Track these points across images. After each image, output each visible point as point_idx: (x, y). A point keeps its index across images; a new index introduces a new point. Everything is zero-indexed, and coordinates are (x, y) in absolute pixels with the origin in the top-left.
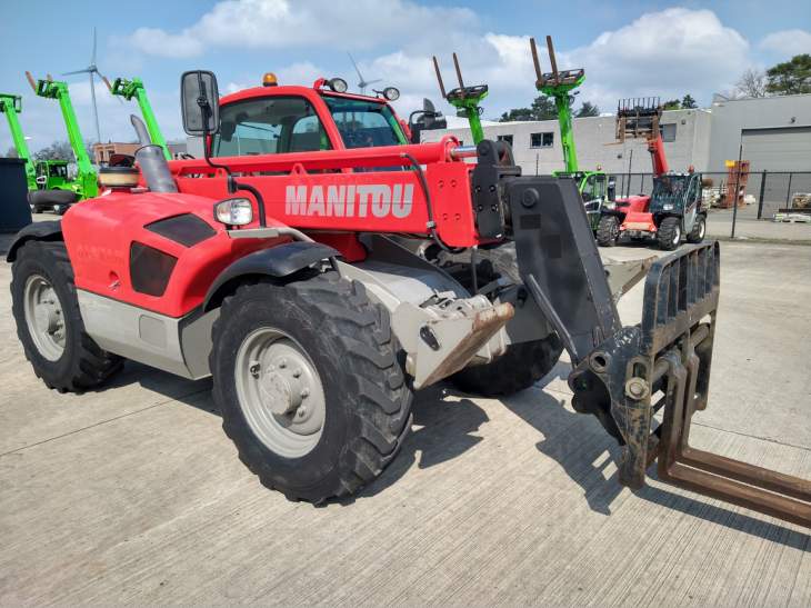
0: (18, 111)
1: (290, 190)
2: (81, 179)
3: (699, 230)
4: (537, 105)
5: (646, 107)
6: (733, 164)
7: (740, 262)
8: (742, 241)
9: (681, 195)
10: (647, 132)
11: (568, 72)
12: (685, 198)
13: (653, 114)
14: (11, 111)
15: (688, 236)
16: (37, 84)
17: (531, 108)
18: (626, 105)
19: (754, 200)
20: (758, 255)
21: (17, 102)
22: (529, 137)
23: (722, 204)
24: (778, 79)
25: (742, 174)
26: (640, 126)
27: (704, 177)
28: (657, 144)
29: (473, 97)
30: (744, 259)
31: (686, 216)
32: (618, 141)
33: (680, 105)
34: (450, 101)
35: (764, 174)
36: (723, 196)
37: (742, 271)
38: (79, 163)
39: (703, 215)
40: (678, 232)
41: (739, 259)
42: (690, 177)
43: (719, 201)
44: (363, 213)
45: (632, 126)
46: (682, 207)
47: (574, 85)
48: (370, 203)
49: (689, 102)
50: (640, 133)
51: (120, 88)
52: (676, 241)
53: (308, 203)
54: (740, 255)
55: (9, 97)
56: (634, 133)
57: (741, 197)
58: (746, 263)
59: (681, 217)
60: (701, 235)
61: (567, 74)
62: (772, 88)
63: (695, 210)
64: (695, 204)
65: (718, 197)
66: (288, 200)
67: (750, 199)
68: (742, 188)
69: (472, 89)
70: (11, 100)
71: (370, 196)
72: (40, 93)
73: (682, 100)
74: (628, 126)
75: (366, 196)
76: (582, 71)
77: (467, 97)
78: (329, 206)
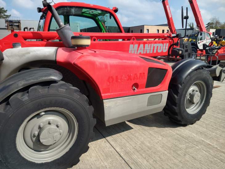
1: (131, 46)
13: (18, 23)
44: (155, 52)
48: (157, 49)
53: (138, 50)
56: (12, 28)
66: (130, 50)
71: (157, 47)
74: (10, 26)
75: (156, 47)
78: (145, 51)
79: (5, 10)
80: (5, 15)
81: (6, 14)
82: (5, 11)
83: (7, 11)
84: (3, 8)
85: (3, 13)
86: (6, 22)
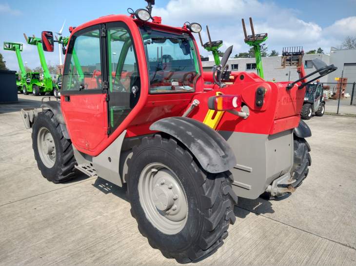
0: (21, 51)
2: (45, 81)
3: (321, 110)
5: (296, 51)
6: (338, 79)
7: (341, 127)
8: (342, 116)
9: (312, 93)
10: (297, 63)
11: (260, 35)
12: (315, 95)
13: (299, 55)
14: (18, 50)
15: (316, 113)
16: (28, 39)
18: (287, 50)
19: (349, 96)
20: (349, 123)
21: (21, 47)
22: (246, 65)
23: (334, 97)
25: (344, 84)
26: (293, 60)
27: (324, 85)
28: (301, 68)
29: (215, 46)
30: (343, 125)
31: (315, 103)
32: (282, 67)
33: (316, 52)
34: (205, 48)
35: (354, 84)
36: (334, 94)
37: (340, 132)
38: (44, 73)
39: (323, 103)
40: (311, 111)
41: (340, 125)
42: (317, 85)
43: (332, 96)
45: (289, 60)
46: (313, 99)
47: (262, 41)
49: (320, 51)
50: (293, 63)
51: (62, 41)
52: (310, 115)
54: (341, 123)
55: (18, 44)
56: (290, 63)
57: (343, 94)
58: (344, 127)
59: (312, 104)
60: (322, 112)
61: (259, 36)
63: (319, 101)
64: (319, 97)
65: (332, 94)
67: (347, 95)
68: (343, 90)
69: (215, 42)
70: (18, 46)
72: (29, 43)
73: (317, 50)
74: (287, 60)
76: (266, 34)
77: (213, 46)
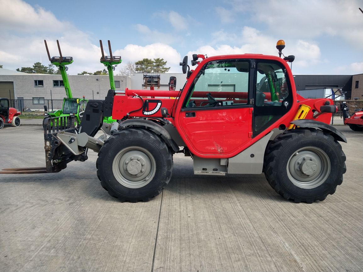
4: (36, 66)
17: (33, 68)
22: (52, 82)
24: (139, 66)
45: (149, 82)
62: (137, 69)
73: (102, 71)
79: (165, 61)
80: (163, 68)
81: (165, 66)
82: (165, 63)
83: (166, 62)
84: (162, 60)
85: (161, 66)
86: (144, 77)
